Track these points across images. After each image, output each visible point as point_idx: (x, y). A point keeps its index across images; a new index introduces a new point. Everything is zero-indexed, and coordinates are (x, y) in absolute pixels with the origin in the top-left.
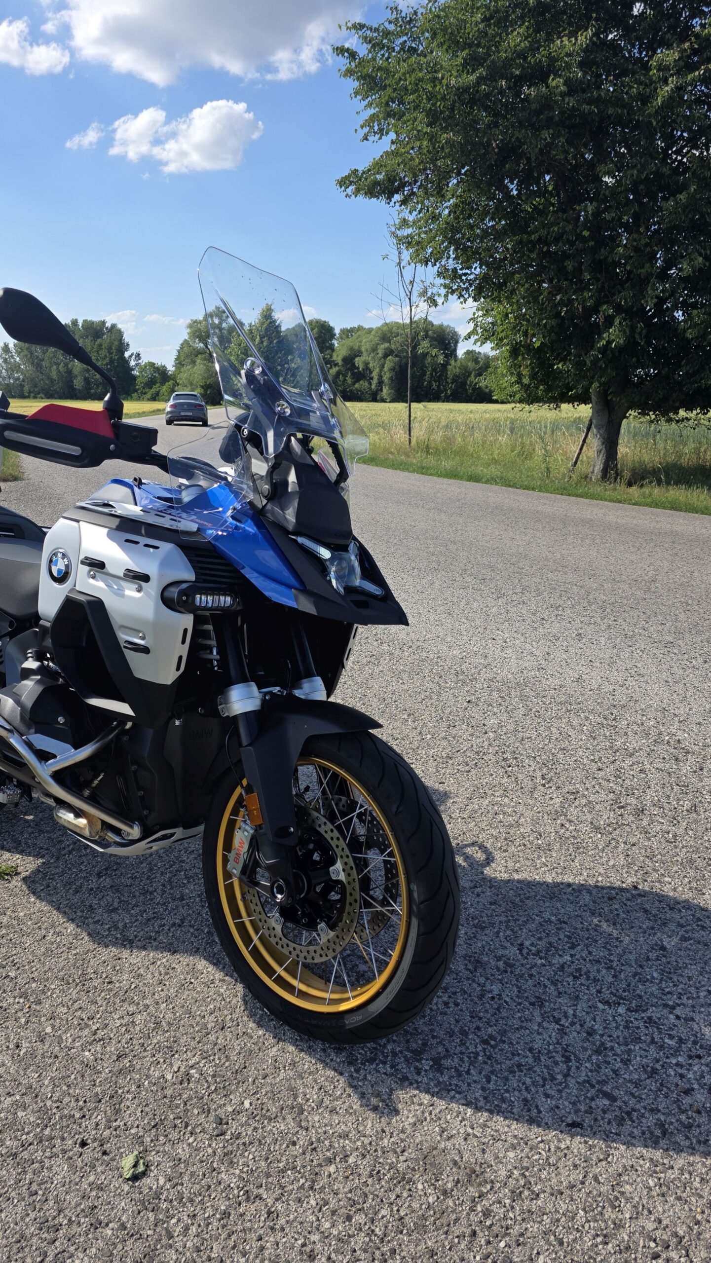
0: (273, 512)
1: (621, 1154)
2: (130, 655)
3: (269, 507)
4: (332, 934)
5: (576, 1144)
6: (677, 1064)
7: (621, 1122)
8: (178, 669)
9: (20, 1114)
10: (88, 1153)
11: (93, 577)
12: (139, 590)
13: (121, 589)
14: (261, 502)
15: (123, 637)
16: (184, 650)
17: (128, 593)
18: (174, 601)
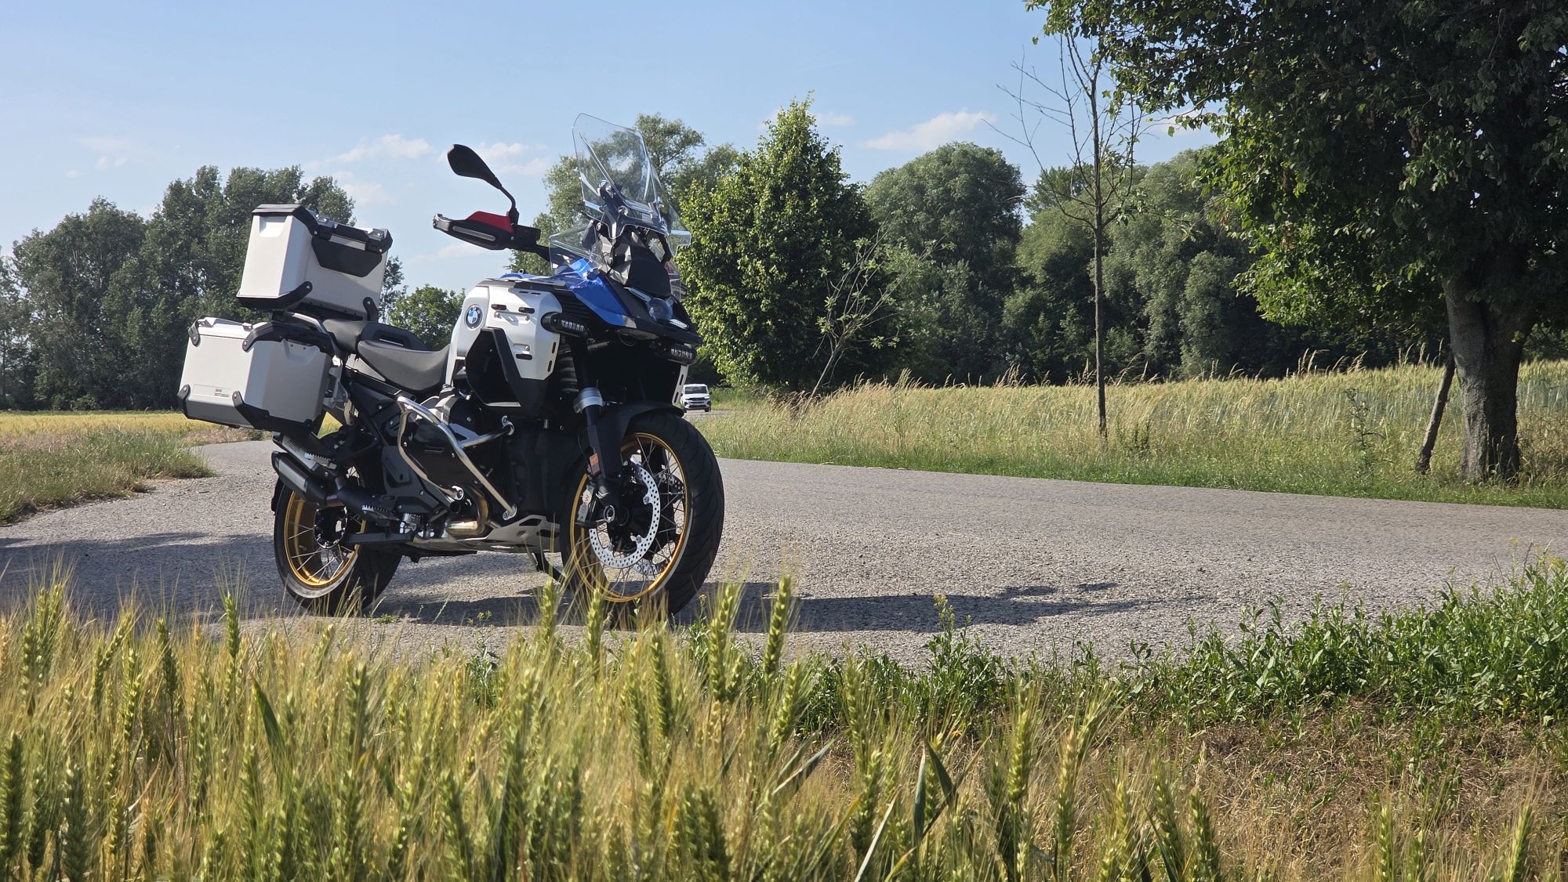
0: (614, 274)
2: (519, 362)
3: (612, 272)
8: (549, 370)
11: (498, 316)
12: (527, 319)
13: (516, 321)
14: (606, 269)
15: (515, 351)
16: (553, 357)
17: (520, 322)
18: (549, 323)
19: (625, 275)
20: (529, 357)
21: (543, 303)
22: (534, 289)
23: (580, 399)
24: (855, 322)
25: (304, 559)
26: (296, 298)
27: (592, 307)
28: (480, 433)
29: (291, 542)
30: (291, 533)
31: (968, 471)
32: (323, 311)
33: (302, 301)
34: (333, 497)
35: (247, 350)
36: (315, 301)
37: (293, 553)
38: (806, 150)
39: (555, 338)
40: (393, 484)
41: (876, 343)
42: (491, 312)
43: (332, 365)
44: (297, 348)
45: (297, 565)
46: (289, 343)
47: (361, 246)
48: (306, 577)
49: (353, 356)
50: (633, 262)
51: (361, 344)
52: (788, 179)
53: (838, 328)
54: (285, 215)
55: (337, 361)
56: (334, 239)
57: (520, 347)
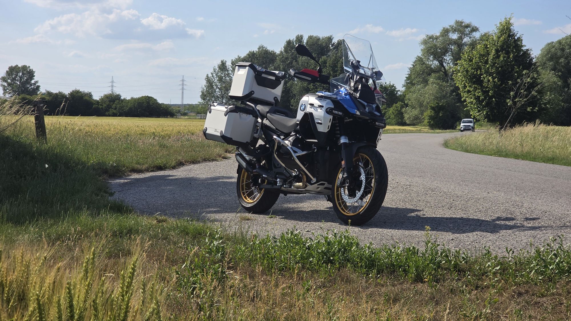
0: (354, 94)
2: (318, 125)
3: (353, 93)
8: (328, 129)
11: (311, 108)
12: (321, 109)
13: (317, 110)
14: (352, 92)
15: (316, 121)
16: (330, 124)
17: (318, 110)
18: (329, 111)
19: (358, 95)
20: (321, 124)
21: (327, 104)
22: (324, 98)
23: (340, 140)
24: (521, 101)
25: (247, 192)
26: (248, 97)
27: (346, 106)
28: (303, 151)
29: (243, 186)
30: (243, 182)
31: (544, 162)
32: (257, 102)
33: (250, 98)
34: (255, 171)
35: (226, 116)
36: (256, 98)
37: (243, 190)
38: (509, 36)
39: (331, 117)
40: (275, 167)
41: (529, 110)
42: (309, 106)
43: (258, 122)
44: (244, 115)
45: (244, 194)
46: (241, 114)
47: (274, 78)
48: (246, 199)
49: (265, 119)
50: (361, 90)
51: (268, 115)
52: (502, 47)
53: (515, 103)
54: (246, 66)
55: (259, 120)
56: (263, 75)
57: (318, 120)
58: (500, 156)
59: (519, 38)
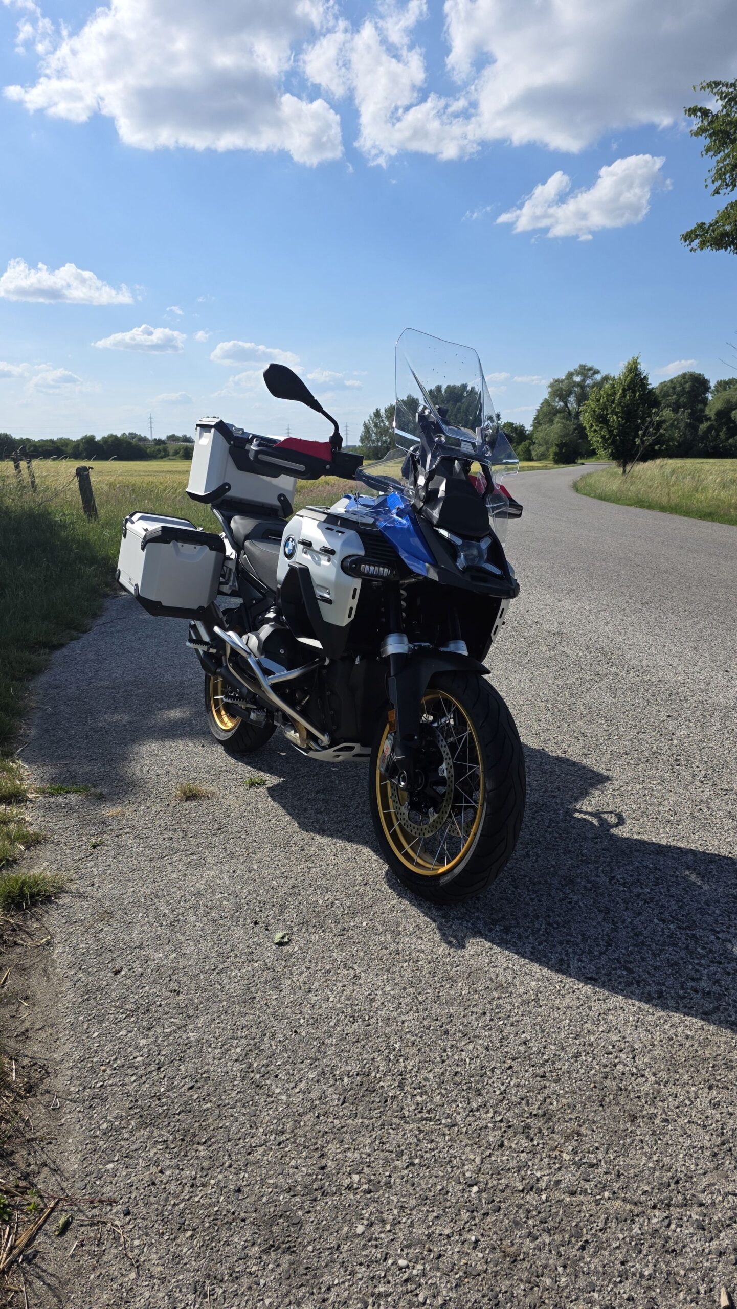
0: (426, 511)
1: (618, 1000)
2: (322, 605)
3: (424, 508)
4: (436, 815)
5: (588, 989)
6: (697, 964)
7: (629, 984)
8: (350, 616)
9: (225, 903)
10: (257, 929)
11: (305, 553)
12: (329, 561)
13: (320, 560)
14: (418, 504)
15: (319, 592)
16: (354, 602)
17: (322, 562)
18: (349, 567)
19: (436, 514)
20: (329, 602)
21: (345, 544)
22: (341, 525)
23: (385, 645)
24: (649, 440)
26: (216, 495)
28: (289, 668)
33: (223, 498)
34: (219, 670)
35: (143, 548)
36: (234, 498)
38: (636, 375)
41: (657, 448)
42: (300, 547)
43: (225, 557)
45: (216, 705)
49: (242, 552)
50: (446, 499)
52: (628, 386)
53: (643, 441)
54: (211, 427)
55: (232, 554)
57: (322, 589)
58: (642, 507)
59: (645, 377)
